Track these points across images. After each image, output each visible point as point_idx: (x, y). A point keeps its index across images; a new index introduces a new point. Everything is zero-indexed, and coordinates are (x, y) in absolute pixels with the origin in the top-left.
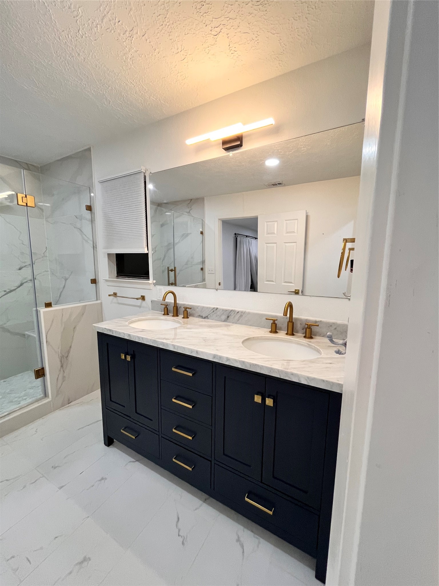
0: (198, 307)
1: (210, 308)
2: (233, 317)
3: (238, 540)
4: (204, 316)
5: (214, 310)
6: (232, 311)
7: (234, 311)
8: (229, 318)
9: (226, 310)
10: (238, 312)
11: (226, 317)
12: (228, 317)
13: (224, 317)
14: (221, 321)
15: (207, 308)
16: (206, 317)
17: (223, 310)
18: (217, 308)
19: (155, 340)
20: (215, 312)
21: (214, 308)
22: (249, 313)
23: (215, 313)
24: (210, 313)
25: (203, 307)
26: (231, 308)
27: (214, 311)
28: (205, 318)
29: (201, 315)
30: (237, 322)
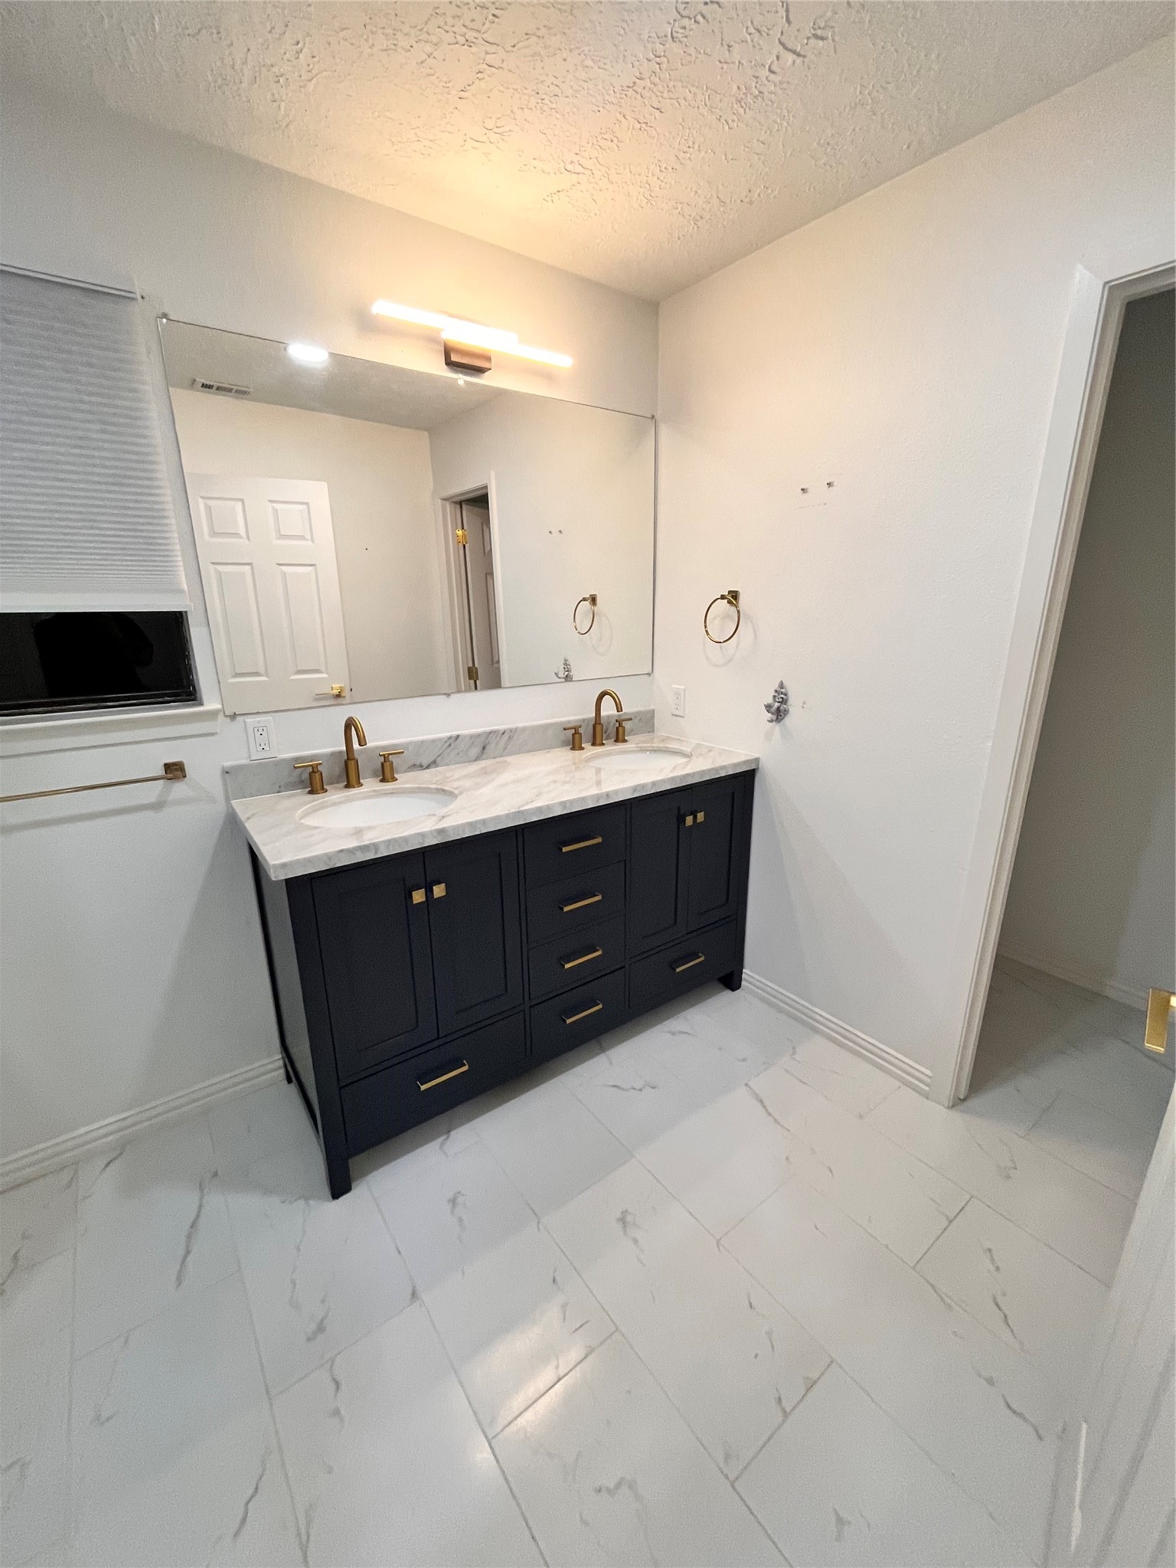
0: (407, 745)
1: (440, 739)
2: (493, 746)
3: (673, 1034)
4: (425, 763)
5: (451, 741)
6: (491, 732)
7: (495, 732)
8: (486, 751)
9: (479, 735)
10: (504, 732)
11: (479, 749)
12: (484, 748)
13: (475, 751)
14: (469, 762)
15: (433, 741)
16: (434, 764)
17: (472, 737)
18: (458, 736)
19: (518, 812)
20: (453, 746)
21: (450, 738)
22: (524, 729)
23: (453, 749)
24: (441, 751)
25: (422, 742)
26: (488, 729)
27: (450, 745)
28: (428, 767)
29: (418, 763)
30: (505, 752)
